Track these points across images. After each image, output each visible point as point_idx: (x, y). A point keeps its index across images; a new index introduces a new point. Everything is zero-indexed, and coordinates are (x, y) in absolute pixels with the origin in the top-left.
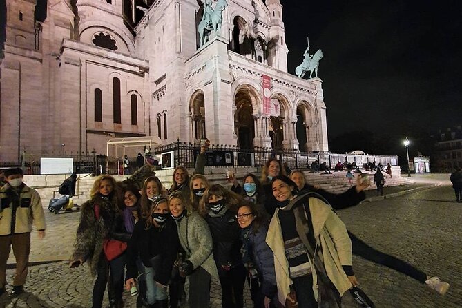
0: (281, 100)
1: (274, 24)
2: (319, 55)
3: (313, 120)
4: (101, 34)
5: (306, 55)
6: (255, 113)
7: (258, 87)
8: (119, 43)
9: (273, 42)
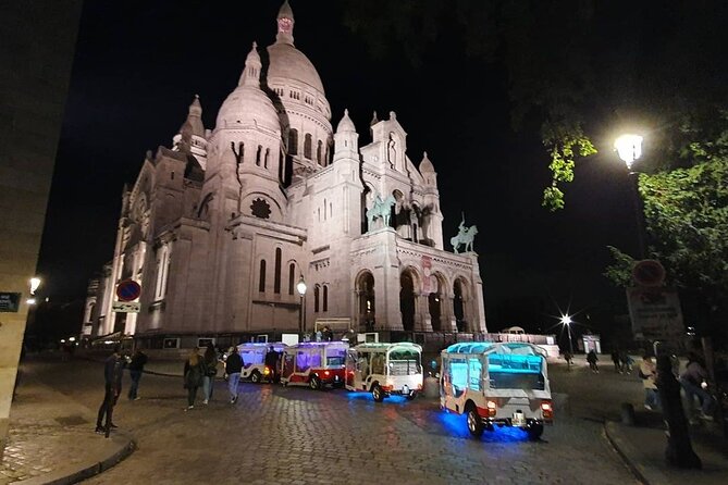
0: (439, 277)
1: (429, 191)
2: (473, 230)
3: (470, 295)
4: (259, 199)
5: (461, 227)
6: (416, 290)
7: (419, 267)
8: (273, 207)
9: (428, 210)
